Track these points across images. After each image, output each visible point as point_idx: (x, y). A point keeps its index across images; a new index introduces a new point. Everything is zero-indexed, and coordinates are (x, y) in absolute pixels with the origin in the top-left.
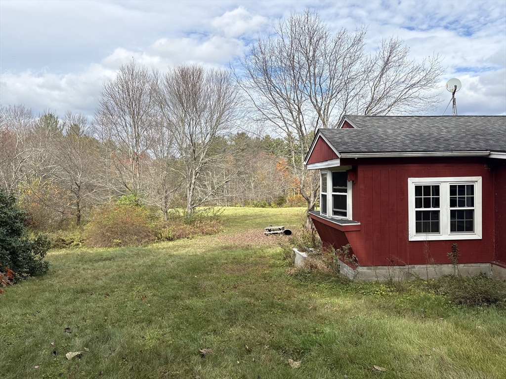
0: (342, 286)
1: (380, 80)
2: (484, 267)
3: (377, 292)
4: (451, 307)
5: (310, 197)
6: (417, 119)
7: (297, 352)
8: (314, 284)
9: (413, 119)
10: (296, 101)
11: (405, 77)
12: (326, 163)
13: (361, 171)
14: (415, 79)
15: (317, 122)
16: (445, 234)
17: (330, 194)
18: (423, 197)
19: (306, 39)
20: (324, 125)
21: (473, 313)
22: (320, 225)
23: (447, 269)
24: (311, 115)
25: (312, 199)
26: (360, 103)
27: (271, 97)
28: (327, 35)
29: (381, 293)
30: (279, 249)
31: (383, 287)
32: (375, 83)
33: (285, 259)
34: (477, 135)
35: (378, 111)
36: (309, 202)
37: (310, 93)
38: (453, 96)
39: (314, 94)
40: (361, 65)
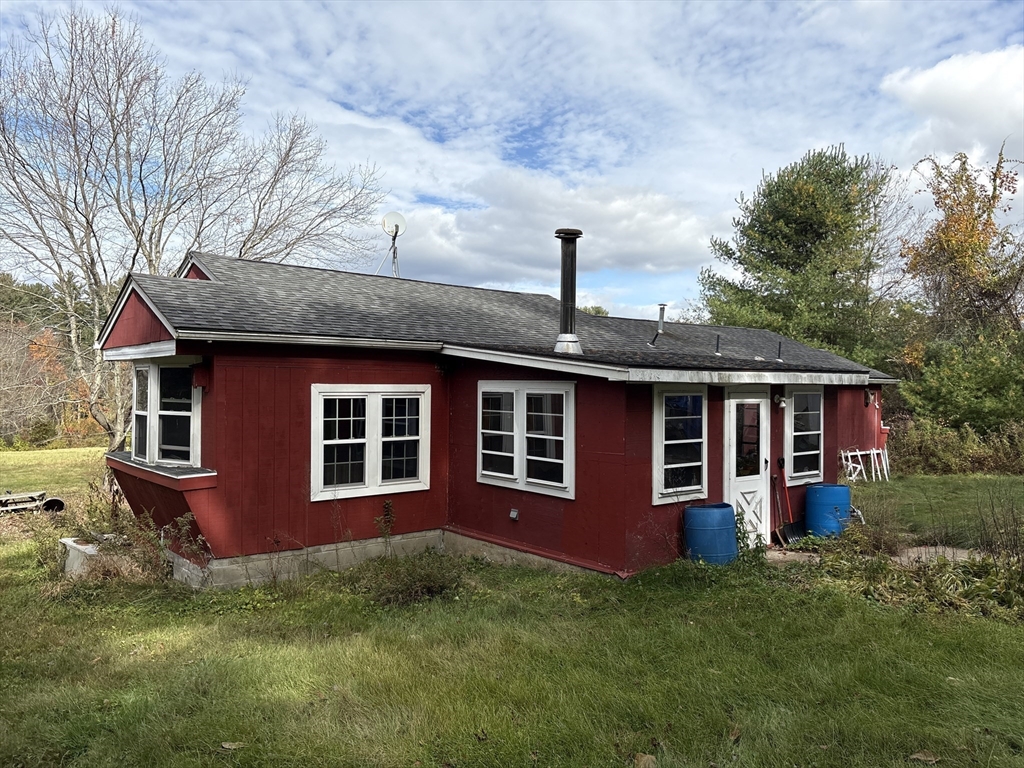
0: (175, 604)
1: (271, 193)
2: (433, 535)
3: (246, 604)
4: (374, 611)
5: (114, 421)
6: (333, 276)
7: (55, 758)
8: (110, 610)
9: (326, 275)
10: (82, 206)
11: (318, 194)
12: (147, 348)
13: (221, 369)
14: (335, 201)
15: (134, 259)
16: (374, 484)
17: (154, 414)
18: (337, 419)
19: (107, 71)
20: (150, 268)
21: (408, 615)
22: (132, 483)
23: (375, 546)
24: (121, 241)
25: (119, 427)
26: (230, 231)
27: (14, 185)
28: (158, 74)
29: (254, 607)
30: (27, 545)
31: (258, 595)
32: (261, 196)
33: (40, 564)
34: (427, 314)
35: (266, 252)
36: (113, 435)
37: (118, 192)
38: (394, 243)
39: (127, 197)
40: (234, 156)
